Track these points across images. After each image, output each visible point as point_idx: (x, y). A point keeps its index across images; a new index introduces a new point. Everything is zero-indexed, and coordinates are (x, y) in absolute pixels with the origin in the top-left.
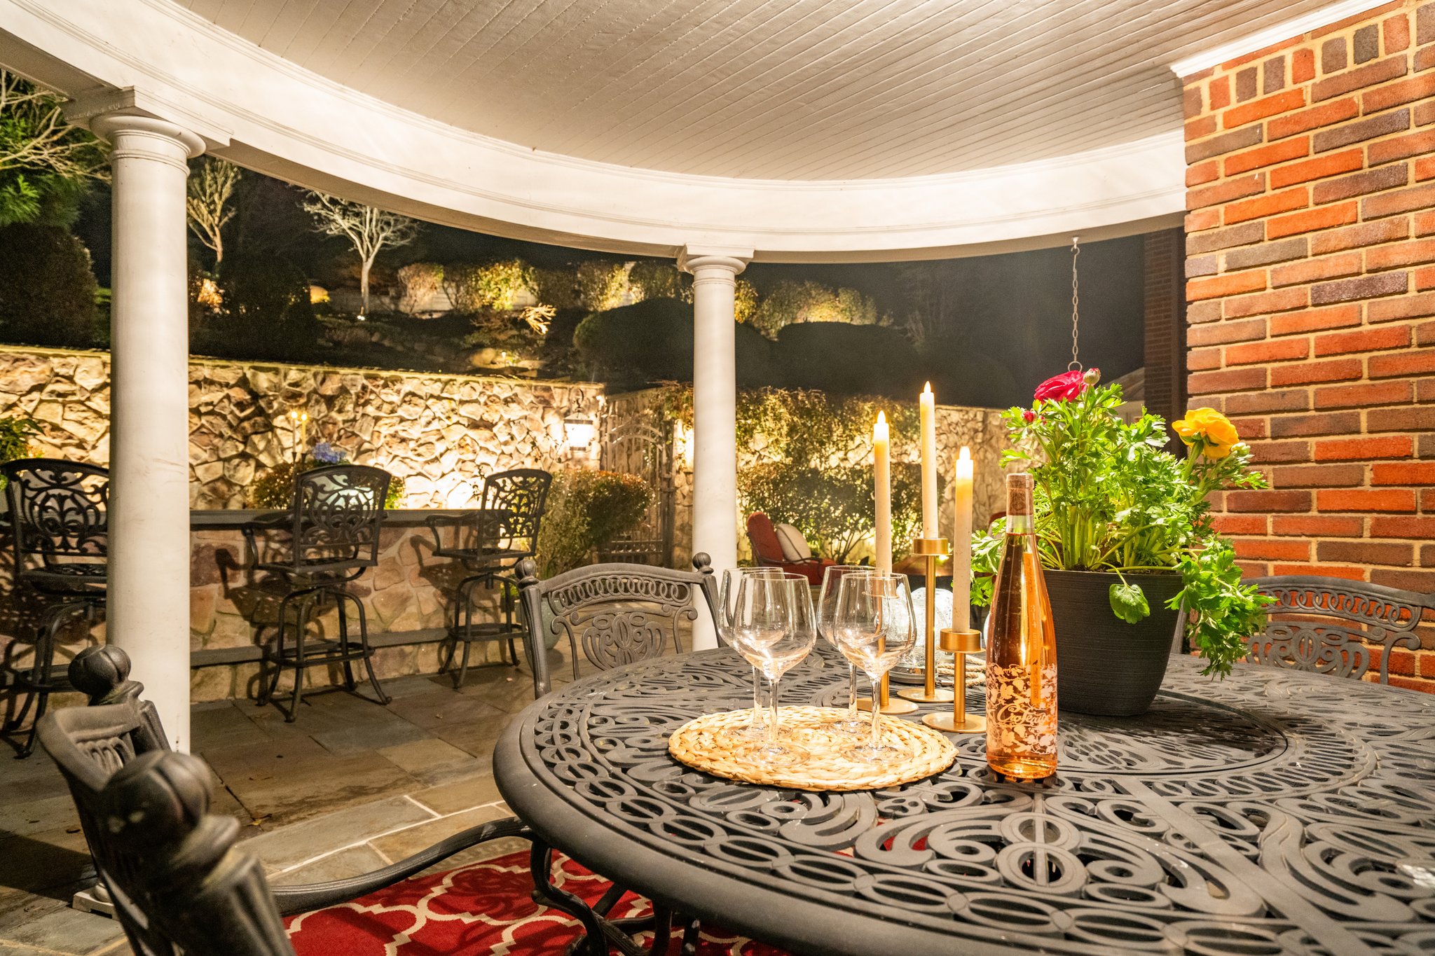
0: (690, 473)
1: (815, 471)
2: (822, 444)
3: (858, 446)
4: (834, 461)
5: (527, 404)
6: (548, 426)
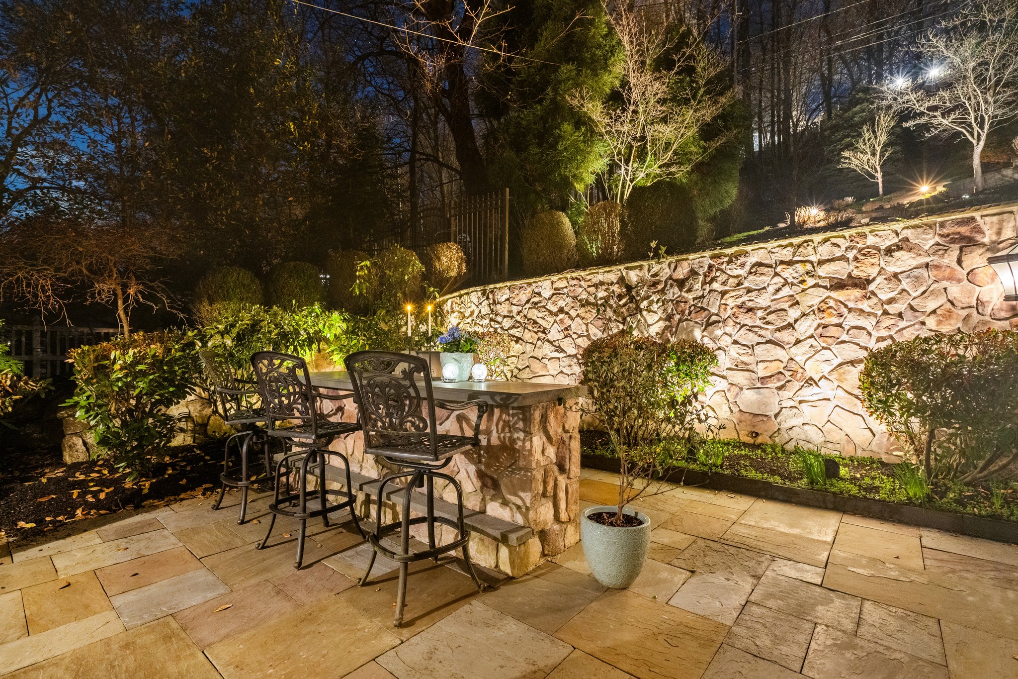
5: (927, 248)
6: (972, 271)
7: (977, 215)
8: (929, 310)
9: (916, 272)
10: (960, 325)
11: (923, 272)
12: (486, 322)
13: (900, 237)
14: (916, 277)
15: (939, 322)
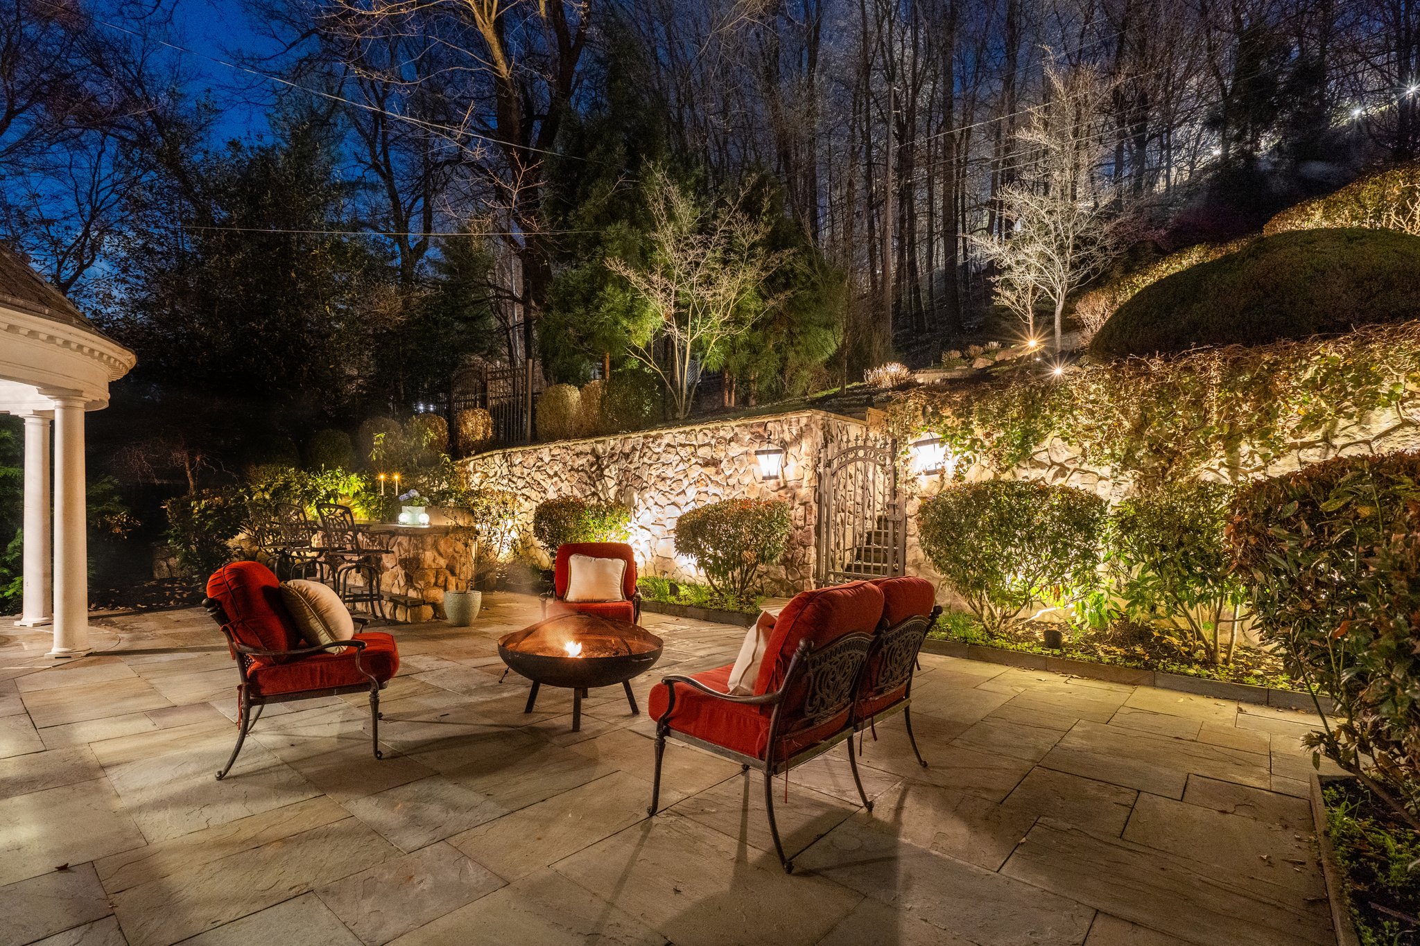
7: (767, 421)
8: (746, 483)
9: (741, 457)
11: (744, 457)
12: (505, 481)
13: (734, 432)
14: (741, 461)
15: (750, 492)
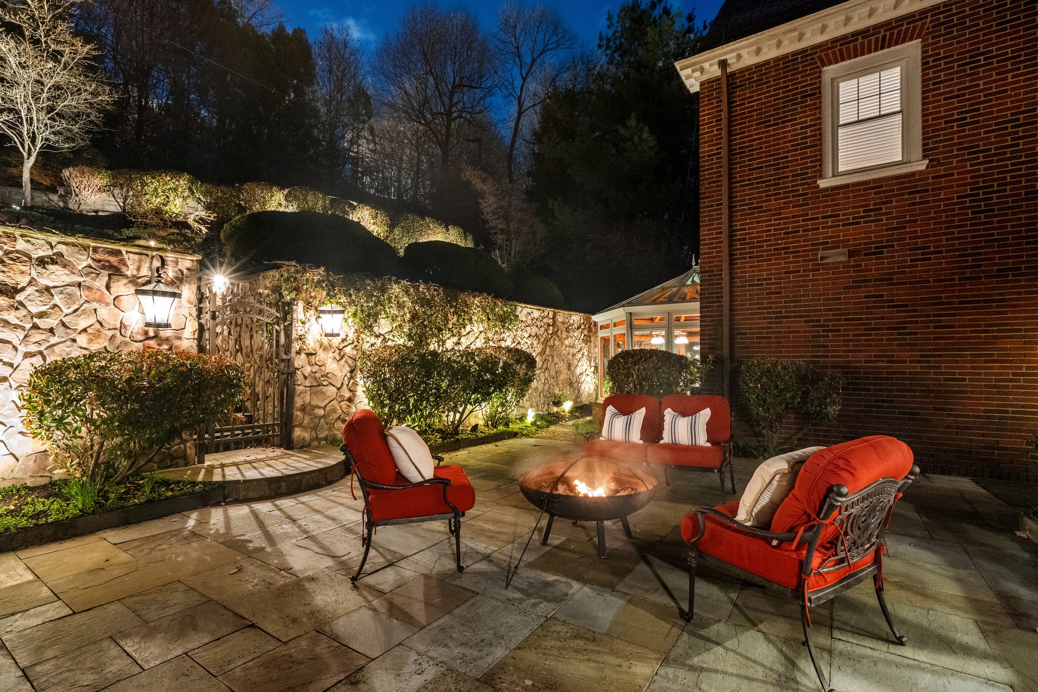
0: (312, 354)
1: (434, 354)
2: (440, 330)
3: (468, 333)
4: (449, 344)
5: (80, 267)
6: (117, 297)
7: (124, 250)
8: (80, 329)
9: (70, 289)
10: (106, 344)
11: (75, 290)
13: (55, 251)
14: (69, 295)
15: (90, 341)
